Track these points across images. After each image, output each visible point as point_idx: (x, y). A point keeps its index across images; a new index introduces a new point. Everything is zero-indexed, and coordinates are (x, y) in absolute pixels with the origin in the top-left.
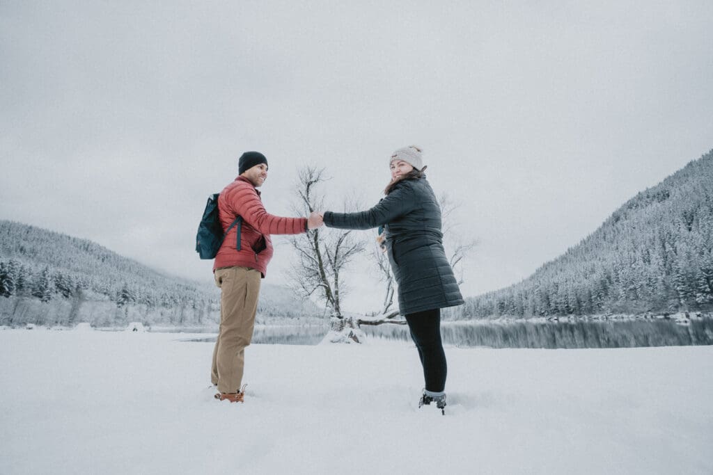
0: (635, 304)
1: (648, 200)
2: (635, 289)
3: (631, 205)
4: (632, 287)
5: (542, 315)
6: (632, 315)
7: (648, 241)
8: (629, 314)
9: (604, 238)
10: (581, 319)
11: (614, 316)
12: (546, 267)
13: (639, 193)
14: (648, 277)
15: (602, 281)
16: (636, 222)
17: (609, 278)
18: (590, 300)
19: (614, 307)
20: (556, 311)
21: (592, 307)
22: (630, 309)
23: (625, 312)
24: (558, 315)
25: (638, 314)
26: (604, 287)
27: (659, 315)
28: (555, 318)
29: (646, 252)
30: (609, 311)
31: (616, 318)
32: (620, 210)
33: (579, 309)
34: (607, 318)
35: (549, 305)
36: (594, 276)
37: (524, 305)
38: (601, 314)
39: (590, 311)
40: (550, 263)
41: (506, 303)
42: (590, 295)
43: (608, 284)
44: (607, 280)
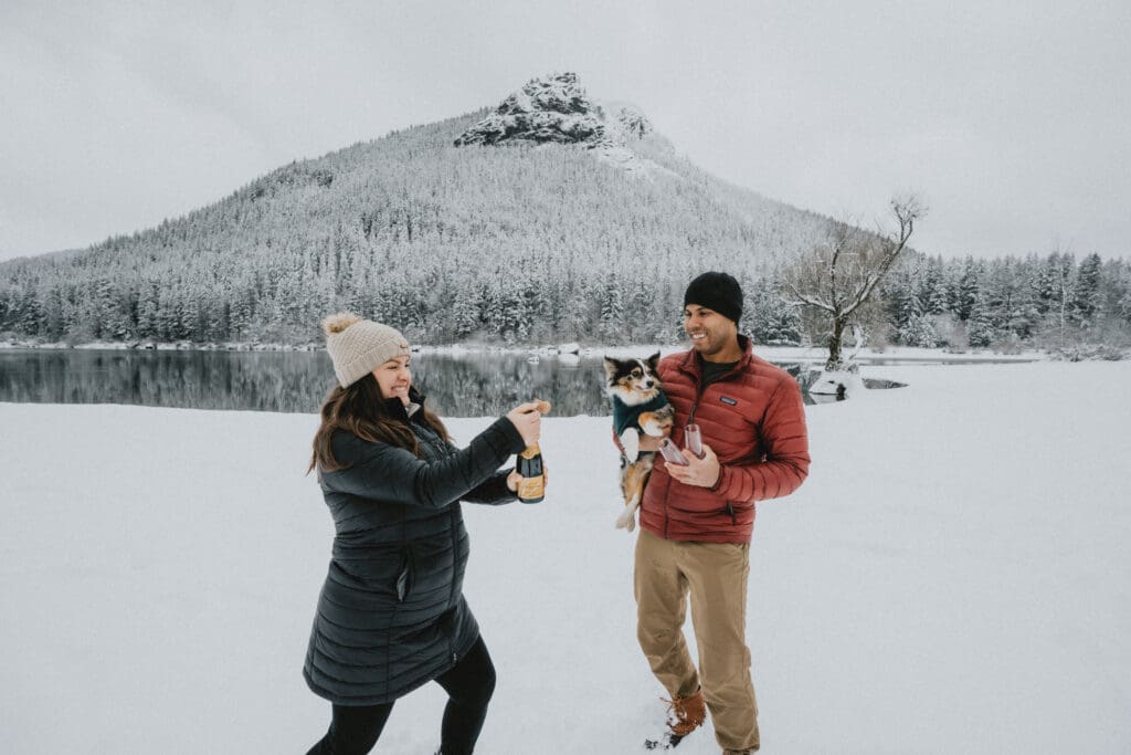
0: (295, 331)
1: (307, 177)
2: (298, 308)
3: (287, 176)
4: (293, 305)
5: (119, 337)
6: (287, 346)
7: (320, 244)
8: (284, 343)
9: (237, 217)
10: (203, 349)
11: (261, 346)
12: (115, 245)
13: (294, 162)
15: (250, 290)
16: (288, 205)
17: (259, 286)
18: (228, 318)
19: (263, 334)
20: (150, 331)
21: (229, 330)
22: (285, 337)
23: (278, 341)
24: (154, 340)
25: (297, 345)
26: (250, 303)
28: (149, 345)
29: (315, 258)
30: (255, 339)
31: (264, 349)
32: (267, 180)
33: (202, 333)
34: (251, 349)
35: (135, 319)
36: (237, 282)
37: (65, 315)
38: (242, 341)
39: (223, 336)
40: (123, 241)
41: (11, 307)
42: (227, 310)
43: (257, 296)
44: (256, 290)
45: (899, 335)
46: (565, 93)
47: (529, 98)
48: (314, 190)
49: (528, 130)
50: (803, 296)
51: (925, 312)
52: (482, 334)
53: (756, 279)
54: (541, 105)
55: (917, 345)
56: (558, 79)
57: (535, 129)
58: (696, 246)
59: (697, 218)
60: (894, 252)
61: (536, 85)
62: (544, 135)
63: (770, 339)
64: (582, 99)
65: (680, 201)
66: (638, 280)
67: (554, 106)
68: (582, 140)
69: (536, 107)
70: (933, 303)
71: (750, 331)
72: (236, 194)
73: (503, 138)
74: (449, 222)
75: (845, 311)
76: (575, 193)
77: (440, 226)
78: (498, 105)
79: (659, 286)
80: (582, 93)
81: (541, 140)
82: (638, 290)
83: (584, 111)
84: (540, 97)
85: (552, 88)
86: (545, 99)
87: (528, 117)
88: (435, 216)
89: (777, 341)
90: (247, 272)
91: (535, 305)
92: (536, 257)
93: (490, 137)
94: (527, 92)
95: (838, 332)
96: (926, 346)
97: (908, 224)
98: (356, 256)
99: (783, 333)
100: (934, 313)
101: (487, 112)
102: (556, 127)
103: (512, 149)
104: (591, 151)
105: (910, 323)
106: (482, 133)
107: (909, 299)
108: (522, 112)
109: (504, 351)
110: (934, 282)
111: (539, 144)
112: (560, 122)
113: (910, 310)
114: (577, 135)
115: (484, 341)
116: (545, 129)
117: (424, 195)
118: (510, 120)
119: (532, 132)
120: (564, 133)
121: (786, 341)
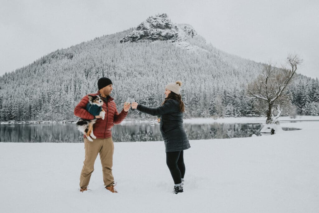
0: (57, 115)
1: (63, 55)
3: (54, 56)
4: (57, 105)
6: (54, 122)
7: (68, 81)
9: (35, 72)
10: (20, 123)
11: (44, 122)
13: (58, 50)
14: (67, 101)
15: (40, 100)
16: (55, 66)
17: (44, 98)
18: (30, 111)
19: (45, 117)
21: (31, 116)
22: (54, 118)
23: (51, 120)
25: (58, 121)
26: (39, 105)
27: (69, 122)
29: (66, 87)
30: (41, 119)
31: (45, 123)
32: (47, 57)
33: (20, 117)
34: (39, 123)
36: (35, 97)
38: (36, 120)
39: (28, 118)
42: (30, 108)
43: (42, 102)
44: (42, 100)
45: (302, 111)
46: (162, 21)
47: (149, 24)
48: (65, 60)
49: (148, 36)
50: (255, 95)
51: (312, 101)
52: (132, 115)
53: (240, 90)
54: (154, 26)
55: (310, 115)
56: (160, 16)
57: (151, 35)
58: (216, 78)
59: (216, 67)
60: (290, 77)
61: (152, 19)
62: (155, 38)
63: (247, 114)
64: (169, 23)
65: (209, 61)
66: (193, 92)
67: (159, 26)
68: (170, 39)
69: (151, 27)
70: (315, 98)
71: (239, 111)
72: (35, 62)
73: (139, 39)
74: (119, 72)
75: (272, 100)
76: (167, 59)
77: (115, 73)
78: (137, 27)
79: (202, 94)
80: (169, 22)
81: (154, 39)
82: (193, 96)
83: (170, 28)
84: (153, 23)
85: (158, 20)
86: (155, 24)
87: (148, 31)
88: (113, 70)
89: (250, 115)
90: (39, 93)
91: (153, 103)
92: (153, 84)
93: (134, 39)
94: (148, 22)
95: (270, 109)
96: (314, 115)
97: (295, 66)
98: (82, 86)
99: (253, 111)
100: (316, 101)
101: (133, 29)
102: (159, 34)
103: (143, 43)
104: (173, 43)
105: (306, 106)
106: (131, 37)
107: (305, 96)
108: (146, 29)
109: (141, 122)
110: (315, 89)
111: (153, 41)
112: (161, 32)
113: (305, 101)
114: (167, 37)
115: (133, 118)
116: (156, 35)
117: (109, 61)
118: (142, 32)
119: (150, 36)
120: (163, 37)
121: (254, 114)
